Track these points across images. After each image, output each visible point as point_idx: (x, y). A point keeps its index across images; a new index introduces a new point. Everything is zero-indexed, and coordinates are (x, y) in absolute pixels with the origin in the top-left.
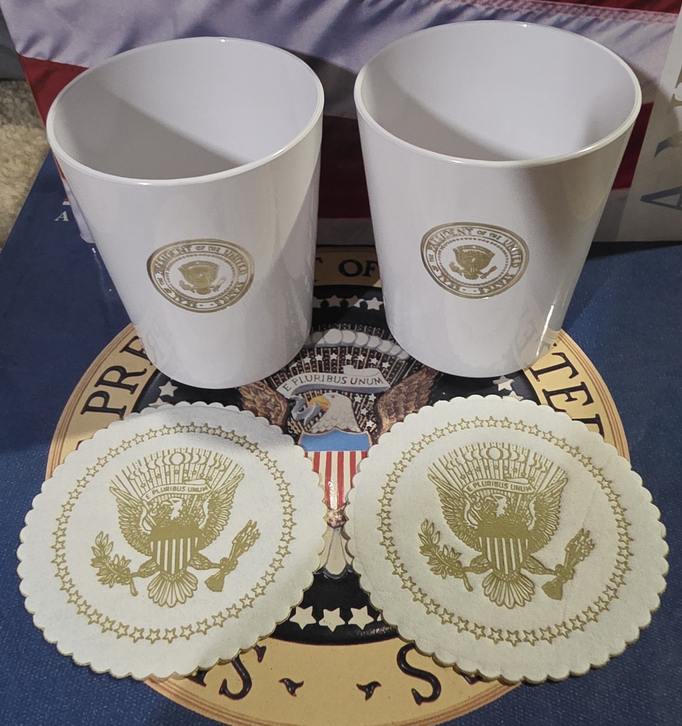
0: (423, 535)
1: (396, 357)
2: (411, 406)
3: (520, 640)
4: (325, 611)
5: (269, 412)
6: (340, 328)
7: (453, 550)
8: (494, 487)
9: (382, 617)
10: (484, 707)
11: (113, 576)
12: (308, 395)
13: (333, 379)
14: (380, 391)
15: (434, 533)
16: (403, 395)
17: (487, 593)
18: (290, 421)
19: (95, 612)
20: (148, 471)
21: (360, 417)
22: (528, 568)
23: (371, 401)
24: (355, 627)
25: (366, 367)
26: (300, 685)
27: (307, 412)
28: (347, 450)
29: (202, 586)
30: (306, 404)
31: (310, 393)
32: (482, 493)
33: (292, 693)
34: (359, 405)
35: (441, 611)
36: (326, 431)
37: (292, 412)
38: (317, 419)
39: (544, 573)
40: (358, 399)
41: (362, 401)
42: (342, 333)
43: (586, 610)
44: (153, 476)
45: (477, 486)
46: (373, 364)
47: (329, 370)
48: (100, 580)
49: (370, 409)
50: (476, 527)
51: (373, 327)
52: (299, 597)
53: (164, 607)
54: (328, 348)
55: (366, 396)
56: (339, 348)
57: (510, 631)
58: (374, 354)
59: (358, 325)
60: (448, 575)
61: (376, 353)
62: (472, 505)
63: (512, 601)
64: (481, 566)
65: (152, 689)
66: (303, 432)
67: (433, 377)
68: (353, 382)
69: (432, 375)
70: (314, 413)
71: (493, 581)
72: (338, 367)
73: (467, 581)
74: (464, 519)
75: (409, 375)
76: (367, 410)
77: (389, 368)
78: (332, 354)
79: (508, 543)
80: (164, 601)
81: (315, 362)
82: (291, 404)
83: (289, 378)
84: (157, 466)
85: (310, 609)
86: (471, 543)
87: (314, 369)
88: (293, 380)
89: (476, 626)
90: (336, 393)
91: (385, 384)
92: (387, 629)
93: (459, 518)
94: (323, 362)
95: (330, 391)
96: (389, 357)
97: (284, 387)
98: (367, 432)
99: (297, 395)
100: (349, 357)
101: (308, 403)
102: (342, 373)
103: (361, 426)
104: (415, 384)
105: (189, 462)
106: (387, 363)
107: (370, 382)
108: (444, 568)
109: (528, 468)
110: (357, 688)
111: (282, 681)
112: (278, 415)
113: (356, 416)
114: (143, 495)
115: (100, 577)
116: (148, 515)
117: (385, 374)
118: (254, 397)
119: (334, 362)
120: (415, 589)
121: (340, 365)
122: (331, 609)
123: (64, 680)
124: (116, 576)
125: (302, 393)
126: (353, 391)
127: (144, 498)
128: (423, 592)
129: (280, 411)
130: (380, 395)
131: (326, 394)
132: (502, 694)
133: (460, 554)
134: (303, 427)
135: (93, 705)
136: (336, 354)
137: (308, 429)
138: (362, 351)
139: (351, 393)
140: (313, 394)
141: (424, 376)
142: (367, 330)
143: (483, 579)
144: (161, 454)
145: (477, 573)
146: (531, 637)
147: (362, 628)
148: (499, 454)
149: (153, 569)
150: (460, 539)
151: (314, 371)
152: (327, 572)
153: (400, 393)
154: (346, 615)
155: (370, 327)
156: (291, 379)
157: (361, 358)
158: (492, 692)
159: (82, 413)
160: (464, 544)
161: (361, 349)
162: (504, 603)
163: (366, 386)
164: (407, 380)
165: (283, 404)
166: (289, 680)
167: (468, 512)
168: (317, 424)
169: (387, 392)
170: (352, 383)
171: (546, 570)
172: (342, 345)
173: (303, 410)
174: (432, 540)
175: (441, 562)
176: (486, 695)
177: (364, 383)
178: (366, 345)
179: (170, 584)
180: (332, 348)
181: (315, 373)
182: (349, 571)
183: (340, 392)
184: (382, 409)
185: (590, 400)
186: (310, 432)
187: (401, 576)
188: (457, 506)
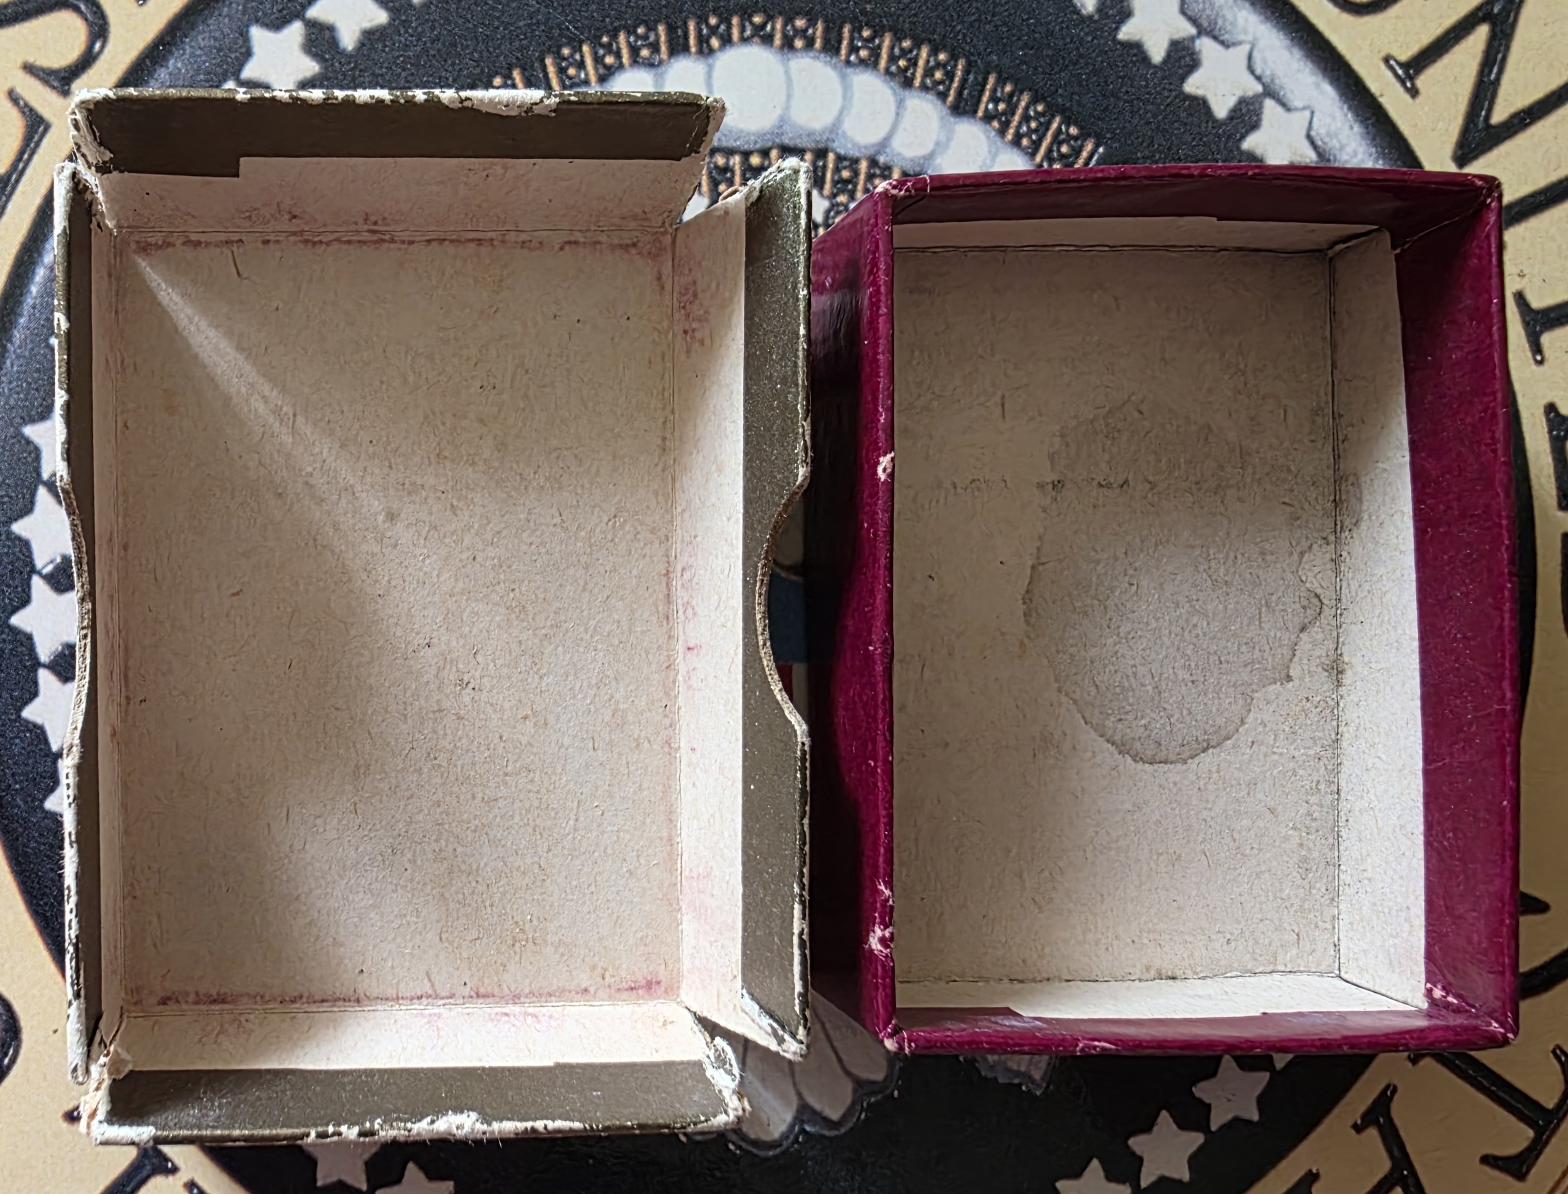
6: (778, 40)
42: (787, 72)
51: (917, 45)
54: (729, 152)
59: (856, 30)
142: (892, 59)
155: (906, 44)
161: (863, 166)
172: (786, 141)
178: (884, 144)
180: (746, 155)
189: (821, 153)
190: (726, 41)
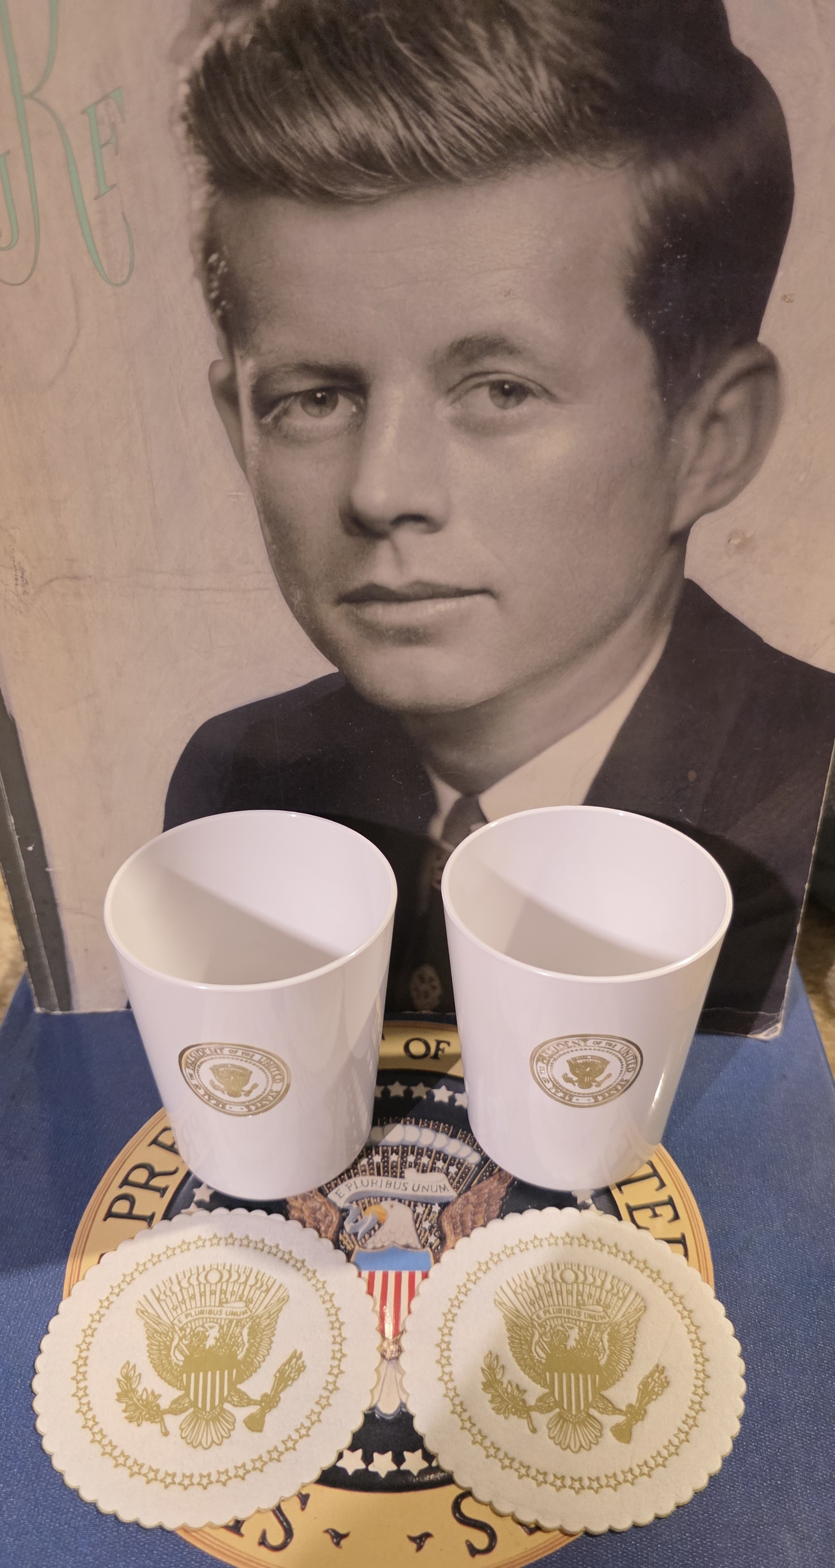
0: (486, 1368)
1: (464, 1160)
2: (479, 1220)
3: (583, 1488)
4: (376, 1455)
5: (318, 1223)
6: (402, 1122)
7: (517, 1386)
8: (565, 1315)
9: (437, 1461)
10: (541, 1559)
11: (141, 1413)
12: (363, 1204)
13: (393, 1185)
14: (445, 1201)
15: (499, 1367)
16: (470, 1207)
17: (552, 1435)
18: (342, 1233)
19: (122, 1453)
20: (181, 1290)
21: (421, 1231)
22: (597, 1408)
23: (435, 1212)
24: (408, 1473)
25: (431, 1171)
26: (345, 1536)
27: (362, 1224)
28: (405, 1270)
29: (240, 1425)
30: (361, 1214)
31: (366, 1202)
32: (552, 1322)
33: (337, 1544)
34: (420, 1217)
35: (501, 1455)
36: (383, 1246)
37: (345, 1223)
38: (372, 1232)
39: (614, 1413)
40: (420, 1209)
41: (424, 1212)
43: (655, 1454)
44: (186, 1297)
45: (548, 1314)
46: (439, 1169)
47: (388, 1173)
48: (126, 1418)
49: (433, 1222)
50: (544, 1361)
51: (440, 1123)
52: (348, 1440)
53: (198, 1449)
54: (388, 1147)
55: (429, 1206)
56: (400, 1147)
57: (573, 1477)
58: (440, 1155)
59: (423, 1120)
60: (511, 1415)
61: (442, 1155)
62: (541, 1336)
63: (578, 1445)
64: (547, 1405)
65: (184, 1540)
66: (357, 1247)
67: (506, 1185)
68: (416, 1188)
69: (504, 1183)
70: (370, 1224)
71: (559, 1421)
72: (399, 1171)
73: (531, 1422)
74: (531, 1351)
75: (480, 1181)
76: (430, 1222)
77: (457, 1174)
78: (392, 1154)
79: (577, 1379)
80: (198, 1442)
81: (372, 1164)
82: (344, 1214)
83: (342, 1182)
84: (190, 1284)
85: (359, 1452)
86: (538, 1378)
87: (372, 1171)
88: (347, 1185)
89: (538, 1471)
90: (396, 1202)
91: (451, 1193)
92: (442, 1475)
93: (526, 1350)
94: (381, 1164)
95: (389, 1199)
96: (457, 1160)
97: (336, 1193)
98: (429, 1249)
99: (351, 1203)
100: (411, 1158)
101: (363, 1212)
102: (402, 1177)
103: (422, 1242)
104: (485, 1194)
105: (228, 1281)
106: (455, 1167)
107: (434, 1189)
108: (507, 1406)
109: (604, 1293)
110: (407, 1540)
111: (327, 1531)
112: (329, 1227)
113: (417, 1230)
114: (174, 1319)
115: (127, 1414)
116: (181, 1343)
117: (451, 1181)
118: (303, 1205)
119: (395, 1164)
120: (475, 1430)
121: (401, 1168)
122: (383, 1452)
123: (87, 1529)
124: (144, 1412)
125: (357, 1201)
126: (415, 1200)
127: (176, 1322)
128: (483, 1434)
129: (331, 1222)
130: (444, 1205)
131: (383, 1203)
132: (561, 1546)
133: (525, 1391)
134: (357, 1240)
135: (119, 1557)
136: (397, 1154)
137: (363, 1244)
138: (427, 1151)
139: (412, 1203)
140: (369, 1202)
141: (495, 1184)
142: (433, 1126)
143: (548, 1420)
144: (194, 1271)
145: (542, 1413)
146: (595, 1485)
147: (415, 1473)
148: (573, 1277)
149: (186, 1405)
150: (526, 1374)
151: (371, 1174)
152: (379, 1410)
153: (468, 1203)
154: (399, 1460)
155: (437, 1123)
156: (345, 1183)
157: (425, 1160)
158: (551, 1544)
159: (105, 1219)
160: (530, 1380)
161: (425, 1150)
162: (569, 1447)
163: (430, 1194)
164: (475, 1188)
165: (335, 1214)
166: (334, 1531)
167: (537, 1343)
168: (372, 1238)
169: (454, 1202)
170: (413, 1189)
171: (616, 1410)
172: (405, 1143)
173: (357, 1221)
174: (495, 1376)
175: (503, 1400)
176: (545, 1547)
177: (427, 1190)
178: (431, 1144)
179: (204, 1422)
180: (392, 1148)
181: (372, 1177)
182: (404, 1410)
183: (400, 1201)
184: (446, 1222)
185: (676, 1217)
186: (365, 1248)
187: (460, 1416)
188: (524, 1336)
189: (413, 1147)
190: (388, 1123)
